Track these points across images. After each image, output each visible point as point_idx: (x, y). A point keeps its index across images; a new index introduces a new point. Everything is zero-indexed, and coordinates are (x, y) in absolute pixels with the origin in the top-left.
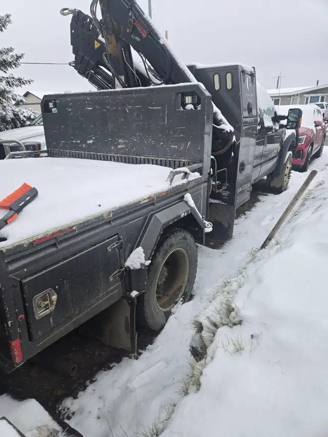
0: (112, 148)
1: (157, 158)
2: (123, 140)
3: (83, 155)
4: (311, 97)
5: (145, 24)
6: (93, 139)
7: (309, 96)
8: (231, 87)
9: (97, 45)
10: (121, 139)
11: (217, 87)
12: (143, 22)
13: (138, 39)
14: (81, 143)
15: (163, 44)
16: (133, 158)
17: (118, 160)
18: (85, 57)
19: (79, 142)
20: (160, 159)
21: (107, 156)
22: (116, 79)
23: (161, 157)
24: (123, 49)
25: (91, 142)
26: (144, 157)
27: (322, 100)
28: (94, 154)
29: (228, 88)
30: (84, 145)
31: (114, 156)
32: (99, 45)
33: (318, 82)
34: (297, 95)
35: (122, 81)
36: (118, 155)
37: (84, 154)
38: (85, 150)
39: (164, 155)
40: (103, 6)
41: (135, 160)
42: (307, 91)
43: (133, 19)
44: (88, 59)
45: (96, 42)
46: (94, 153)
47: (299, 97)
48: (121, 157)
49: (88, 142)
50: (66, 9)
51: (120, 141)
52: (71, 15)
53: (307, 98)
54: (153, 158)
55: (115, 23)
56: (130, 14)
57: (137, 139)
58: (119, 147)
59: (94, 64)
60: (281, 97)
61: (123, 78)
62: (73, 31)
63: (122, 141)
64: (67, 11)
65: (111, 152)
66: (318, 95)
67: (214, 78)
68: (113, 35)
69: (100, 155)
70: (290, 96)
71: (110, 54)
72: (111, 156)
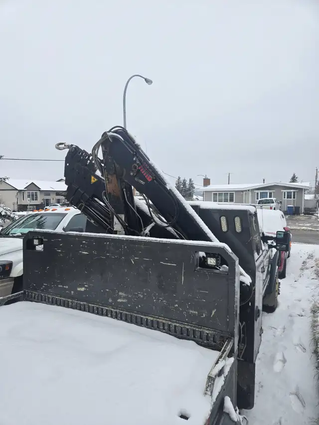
0: (110, 301)
1: (170, 323)
2: (125, 293)
3: (70, 304)
4: (261, 193)
5: (150, 170)
6: (85, 287)
7: (259, 192)
8: (240, 231)
9: (93, 180)
10: (122, 292)
11: (224, 228)
12: (148, 167)
13: (142, 182)
14: (70, 290)
15: (170, 190)
16: (136, 317)
17: (116, 316)
18: (79, 190)
19: (67, 287)
20: (174, 324)
21: (102, 309)
22: (115, 216)
23: (176, 322)
24: (124, 190)
25: (83, 289)
26: (152, 319)
27: (270, 196)
28: (84, 305)
29: (238, 231)
30: (72, 292)
31: (112, 311)
32: (96, 180)
33: (264, 180)
34: (249, 190)
35: (122, 220)
36: (118, 311)
37: (72, 302)
38: (72, 298)
39: (181, 321)
40: (105, 149)
41: (139, 320)
42: (257, 187)
43: (138, 164)
44: (82, 192)
45: (93, 178)
46: (85, 303)
47: (250, 192)
48: (121, 313)
49: (79, 289)
50: (62, 144)
51: (120, 293)
52: (67, 150)
53: (258, 193)
54: (164, 321)
55: (117, 166)
56: (134, 159)
57: (143, 294)
58: (119, 300)
59: (88, 197)
60: (236, 191)
61: (123, 217)
62: (68, 164)
63: (125, 295)
64: (63, 146)
65: (108, 305)
66: (266, 191)
67: (220, 220)
68: (115, 175)
69: (93, 307)
70: (242, 191)
71: (110, 193)
72: (107, 310)
